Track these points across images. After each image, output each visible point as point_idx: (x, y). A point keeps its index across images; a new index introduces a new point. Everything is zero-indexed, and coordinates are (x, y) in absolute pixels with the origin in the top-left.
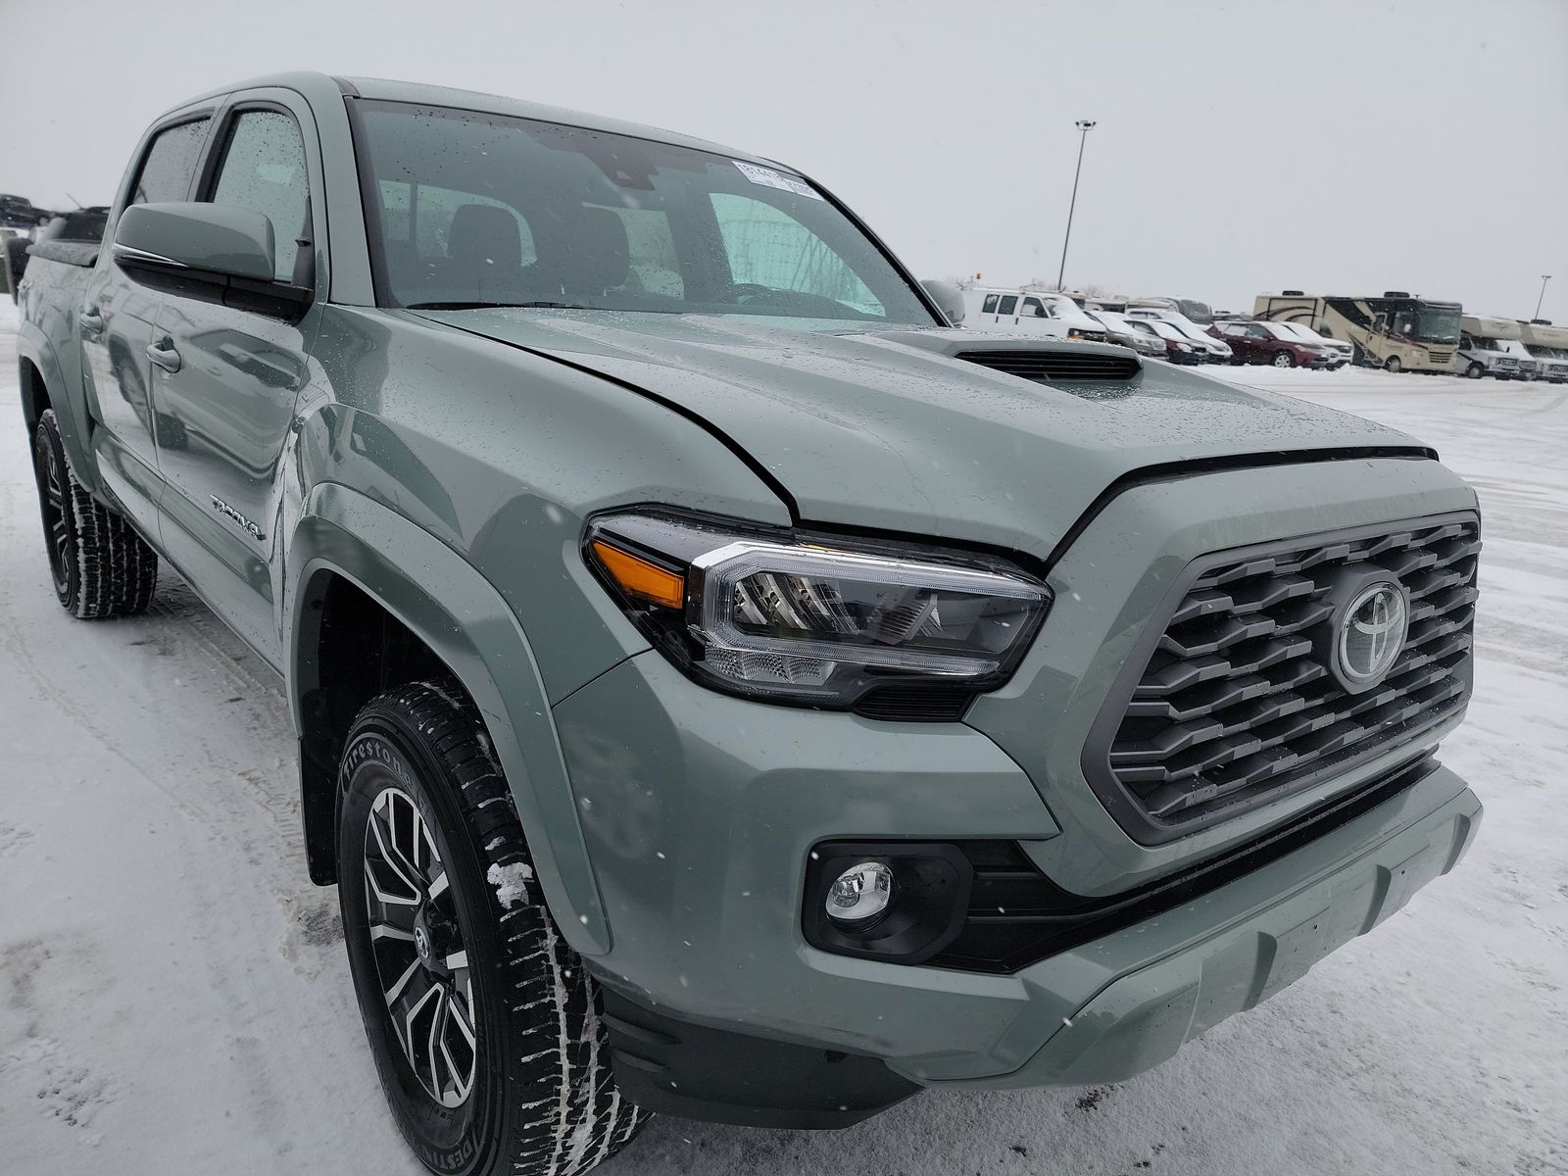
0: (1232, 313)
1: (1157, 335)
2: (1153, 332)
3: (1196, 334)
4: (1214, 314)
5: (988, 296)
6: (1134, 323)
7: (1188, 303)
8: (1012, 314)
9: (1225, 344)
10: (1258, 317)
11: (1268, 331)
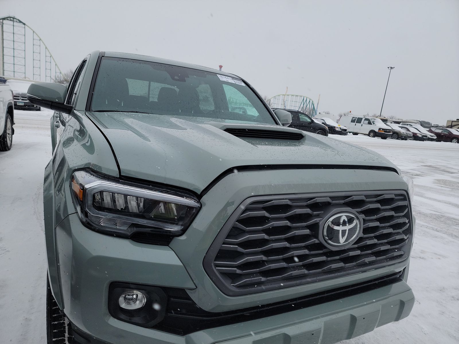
0: (439, 125)
1: (410, 131)
2: (408, 130)
3: (424, 131)
4: (433, 125)
5: (353, 118)
6: (402, 127)
7: (424, 122)
8: (360, 123)
9: (434, 135)
10: (448, 127)
11: (450, 131)
